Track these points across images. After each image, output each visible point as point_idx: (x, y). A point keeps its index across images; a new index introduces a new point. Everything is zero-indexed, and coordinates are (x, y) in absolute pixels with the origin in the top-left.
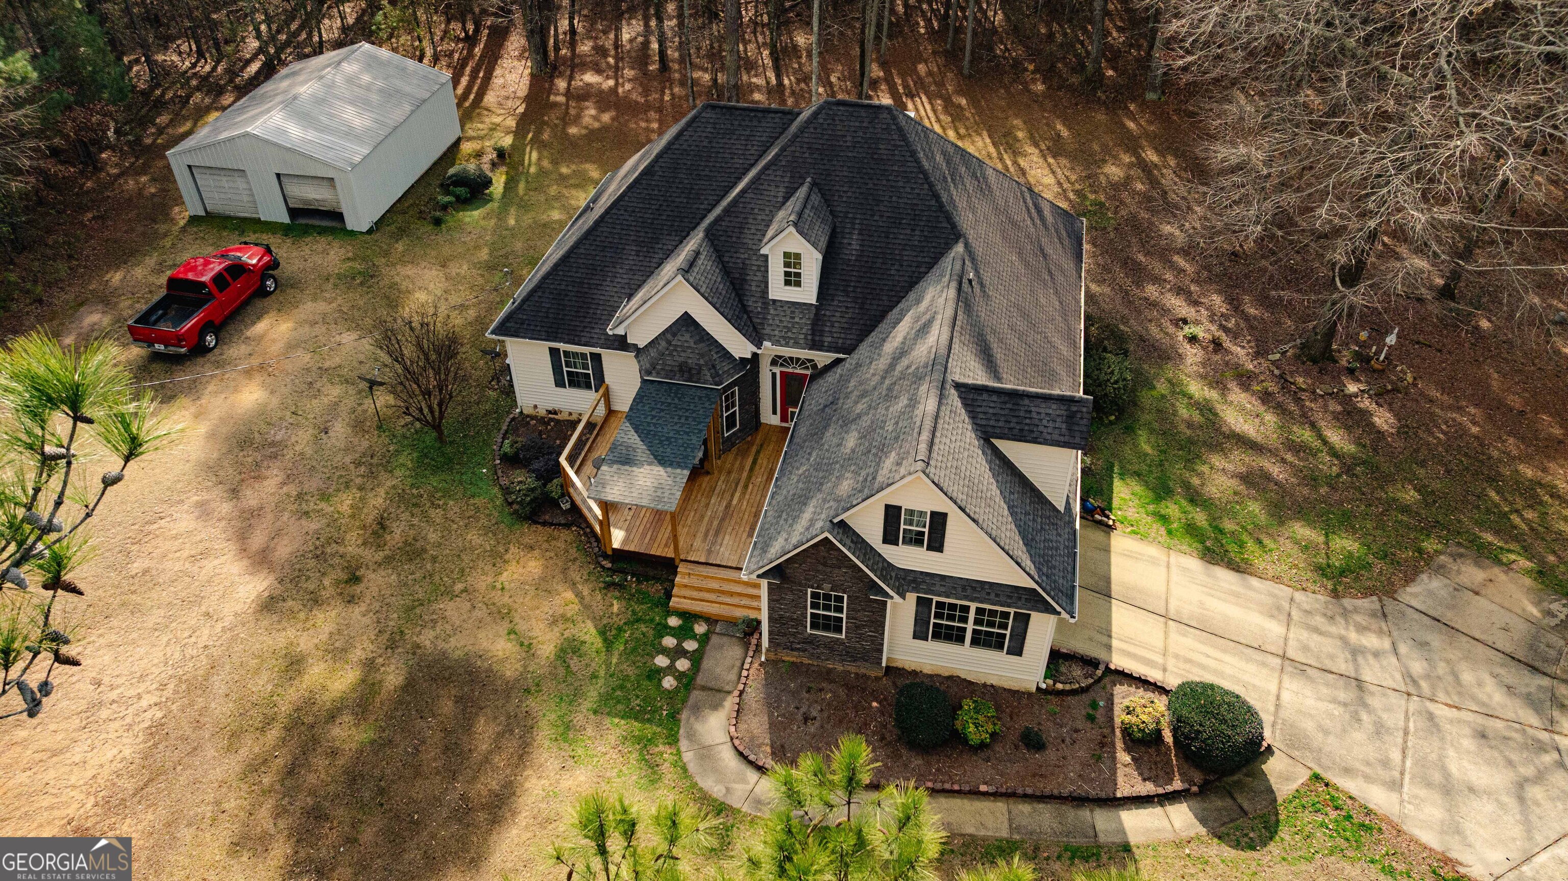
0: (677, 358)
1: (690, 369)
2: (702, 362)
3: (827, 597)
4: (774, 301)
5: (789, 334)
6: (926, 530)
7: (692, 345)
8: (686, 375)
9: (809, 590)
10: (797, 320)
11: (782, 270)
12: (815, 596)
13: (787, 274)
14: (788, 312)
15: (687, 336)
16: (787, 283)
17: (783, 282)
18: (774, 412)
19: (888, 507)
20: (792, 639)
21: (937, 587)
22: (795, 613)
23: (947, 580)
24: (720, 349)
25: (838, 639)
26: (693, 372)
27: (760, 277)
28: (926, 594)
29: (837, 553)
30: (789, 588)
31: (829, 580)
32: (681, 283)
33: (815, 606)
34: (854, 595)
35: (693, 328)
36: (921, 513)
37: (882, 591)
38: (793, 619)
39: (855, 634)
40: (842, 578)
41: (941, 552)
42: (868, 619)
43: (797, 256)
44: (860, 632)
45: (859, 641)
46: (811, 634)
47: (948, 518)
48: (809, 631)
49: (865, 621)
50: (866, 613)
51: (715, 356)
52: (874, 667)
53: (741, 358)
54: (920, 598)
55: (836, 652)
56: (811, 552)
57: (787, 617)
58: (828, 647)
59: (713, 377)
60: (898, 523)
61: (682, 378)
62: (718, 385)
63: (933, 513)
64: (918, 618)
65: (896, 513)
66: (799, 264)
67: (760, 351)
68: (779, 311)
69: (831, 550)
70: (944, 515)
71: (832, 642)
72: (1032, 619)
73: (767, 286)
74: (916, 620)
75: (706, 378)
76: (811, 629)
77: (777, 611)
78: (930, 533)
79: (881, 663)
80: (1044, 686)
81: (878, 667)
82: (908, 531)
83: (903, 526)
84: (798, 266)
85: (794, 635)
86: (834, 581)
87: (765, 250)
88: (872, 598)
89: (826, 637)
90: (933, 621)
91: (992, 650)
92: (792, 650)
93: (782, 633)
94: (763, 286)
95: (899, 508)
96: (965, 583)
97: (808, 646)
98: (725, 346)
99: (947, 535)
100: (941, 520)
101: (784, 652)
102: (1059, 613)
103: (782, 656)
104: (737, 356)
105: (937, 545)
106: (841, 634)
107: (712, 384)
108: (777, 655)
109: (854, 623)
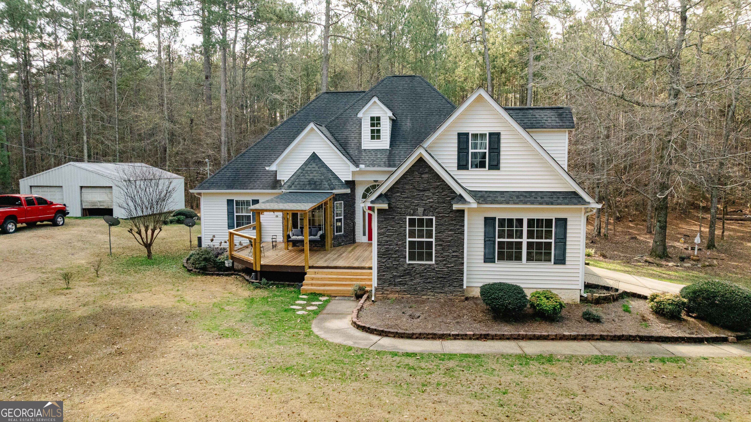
0: (307, 177)
1: (315, 182)
2: (323, 177)
3: (421, 221)
4: (365, 150)
5: (375, 163)
6: (487, 151)
7: (317, 169)
8: (313, 186)
9: (408, 217)
10: (379, 156)
11: (369, 128)
12: (412, 222)
13: (372, 131)
14: (373, 154)
15: (314, 165)
16: (373, 138)
17: (370, 137)
18: (364, 234)
19: (460, 135)
20: (395, 274)
21: (499, 198)
22: (397, 245)
23: (505, 194)
24: (333, 174)
25: (430, 265)
26: (317, 183)
27: (356, 141)
28: (492, 203)
29: (427, 176)
30: (393, 218)
31: (422, 204)
32: (312, 129)
33: (412, 234)
34: (441, 215)
35: (318, 160)
36: (483, 136)
37: (461, 199)
38: (396, 251)
39: (442, 257)
40: (431, 200)
41: (499, 169)
42: (452, 238)
43: (378, 119)
44: (445, 254)
45: (445, 264)
46: (409, 264)
47: (502, 137)
48: (408, 262)
49: (449, 241)
50: (450, 233)
51: (331, 176)
52: (458, 291)
53: (346, 181)
54: (486, 219)
55: (429, 280)
56: (408, 179)
57: (392, 250)
58: (423, 276)
59: (329, 185)
60: (467, 148)
61: (310, 188)
62: (332, 189)
63: (490, 134)
64: (487, 239)
65: (465, 140)
66: (379, 124)
67: (358, 169)
68: (368, 154)
69: (422, 174)
70: (498, 134)
71: (425, 269)
72: (568, 223)
73: (360, 144)
74: (485, 241)
75: (325, 186)
76: (409, 260)
77: (384, 245)
78: (490, 153)
79: (463, 285)
80: (585, 295)
81: (461, 290)
82: (475, 155)
83: (471, 151)
84: (379, 125)
85: (396, 268)
86: (426, 204)
87: (360, 115)
88: (454, 209)
89: (421, 265)
90: (497, 240)
91: (543, 263)
92: (395, 285)
93: (388, 268)
94: (358, 144)
95: (467, 134)
96: (518, 194)
97: (407, 278)
98: (336, 174)
99: (502, 153)
100: (497, 139)
101: (389, 288)
102: (589, 203)
103: (387, 294)
104: (343, 180)
105: (495, 163)
106: (431, 260)
107: (328, 190)
108: (383, 293)
109: (439, 245)
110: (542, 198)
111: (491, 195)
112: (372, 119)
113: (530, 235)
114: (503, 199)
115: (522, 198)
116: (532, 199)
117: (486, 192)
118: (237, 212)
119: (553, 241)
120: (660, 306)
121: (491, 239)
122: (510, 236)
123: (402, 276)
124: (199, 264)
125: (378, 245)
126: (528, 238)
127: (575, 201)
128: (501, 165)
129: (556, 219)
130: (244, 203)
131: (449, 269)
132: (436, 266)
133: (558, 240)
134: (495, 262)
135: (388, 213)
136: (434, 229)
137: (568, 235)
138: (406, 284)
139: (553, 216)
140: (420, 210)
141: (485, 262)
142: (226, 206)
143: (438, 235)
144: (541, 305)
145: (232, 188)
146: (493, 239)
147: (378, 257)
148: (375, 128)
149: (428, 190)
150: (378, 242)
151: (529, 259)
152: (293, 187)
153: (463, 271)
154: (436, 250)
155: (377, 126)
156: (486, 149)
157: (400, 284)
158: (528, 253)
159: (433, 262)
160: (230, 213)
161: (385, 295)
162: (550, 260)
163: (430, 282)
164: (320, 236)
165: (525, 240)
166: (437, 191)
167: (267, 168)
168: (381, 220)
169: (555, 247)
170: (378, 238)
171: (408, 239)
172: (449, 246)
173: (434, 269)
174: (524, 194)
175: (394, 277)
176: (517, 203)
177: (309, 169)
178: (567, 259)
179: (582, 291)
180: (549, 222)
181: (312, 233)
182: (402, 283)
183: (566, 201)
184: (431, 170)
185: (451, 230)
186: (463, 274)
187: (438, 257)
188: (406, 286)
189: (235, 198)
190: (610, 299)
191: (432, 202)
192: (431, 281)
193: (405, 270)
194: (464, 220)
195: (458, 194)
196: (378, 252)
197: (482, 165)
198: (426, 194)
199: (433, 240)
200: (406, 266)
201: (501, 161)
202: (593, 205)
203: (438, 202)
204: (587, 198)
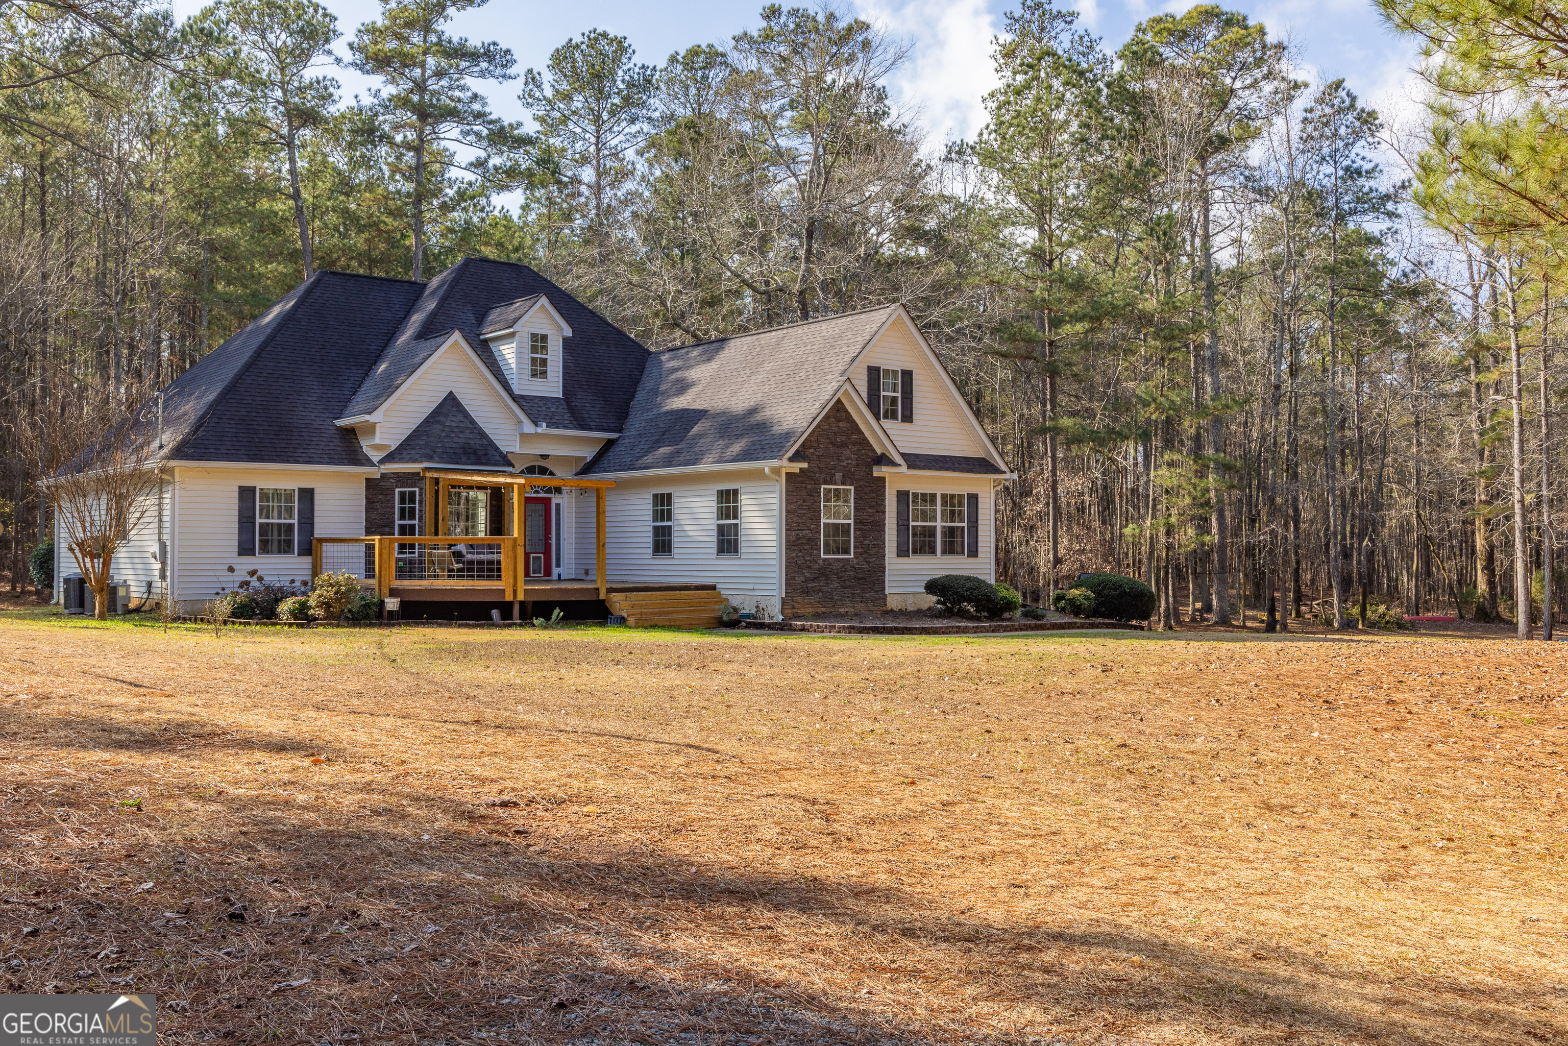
3: (837, 495)
4: (522, 396)
6: (899, 395)
9: (822, 487)
10: (553, 410)
11: (529, 355)
12: (827, 495)
13: (533, 361)
14: (541, 405)
16: (534, 373)
17: (529, 372)
19: (870, 369)
20: (807, 575)
21: (918, 463)
22: (810, 529)
23: (920, 457)
25: (848, 560)
26: (480, 452)
28: (915, 469)
29: (844, 424)
30: (806, 487)
31: (839, 467)
32: (454, 345)
33: (827, 513)
34: (860, 484)
35: (459, 407)
36: (894, 373)
37: (884, 460)
38: (808, 540)
39: (862, 548)
41: (912, 422)
42: (872, 519)
43: (544, 338)
44: (865, 543)
45: (865, 558)
46: (825, 560)
47: (914, 377)
48: (822, 556)
49: (870, 524)
50: (870, 511)
52: (880, 599)
54: (898, 493)
55: (848, 583)
57: (803, 537)
58: (840, 577)
60: (879, 390)
63: (903, 372)
64: (900, 523)
65: (876, 376)
66: (546, 348)
67: (540, 430)
69: (839, 421)
70: (910, 374)
71: (843, 567)
72: (980, 501)
74: (899, 526)
76: (824, 553)
77: (795, 530)
78: (902, 398)
79: (884, 588)
81: (882, 596)
82: (886, 400)
83: (882, 393)
85: (810, 567)
86: (844, 467)
88: (875, 475)
89: (838, 560)
90: (911, 524)
92: (808, 593)
93: (799, 566)
95: (878, 369)
96: (933, 458)
98: (492, 437)
99: (915, 400)
100: (909, 380)
101: (800, 599)
102: (1005, 472)
103: (798, 609)
105: (908, 413)
106: (849, 552)
108: (794, 608)
109: (860, 530)
110: (959, 464)
112: (534, 336)
113: (944, 516)
114: (923, 464)
115: (940, 464)
118: (262, 517)
119: (965, 524)
121: (905, 523)
122: (923, 518)
123: (816, 578)
125: (786, 530)
126: (942, 521)
127: (990, 469)
128: (915, 416)
129: (968, 494)
130: (279, 495)
131: (870, 565)
132: (855, 561)
133: (970, 524)
134: (908, 556)
135: (799, 479)
136: (852, 504)
137: (979, 517)
138: (820, 590)
139: (966, 490)
140: (838, 476)
141: (897, 554)
142: (236, 501)
143: (857, 514)
146: (907, 523)
147: (787, 549)
148: (539, 356)
149: (847, 446)
150: (787, 524)
151: (944, 551)
153: (884, 568)
154: (854, 537)
155: (542, 353)
156: (898, 392)
157: (814, 591)
158: (942, 542)
159: (852, 556)
160: (246, 520)
161: (796, 611)
162: (963, 554)
163: (849, 587)
165: (939, 524)
166: (855, 448)
168: (790, 489)
169: (968, 533)
170: (786, 519)
171: (822, 521)
172: (869, 530)
173: (853, 567)
174: (939, 459)
175: (807, 580)
178: (979, 550)
180: (961, 499)
182: (816, 589)
185: (871, 507)
186: (884, 572)
187: (858, 548)
188: (820, 594)
189: (261, 484)
191: (851, 464)
192: (851, 584)
193: (819, 569)
194: (885, 492)
195: (879, 451)
196: (787, 541)
197: (893, 415)
198: (844, 452)
199: (851, 521)
200: (821, 563)
201: (915, 411)
202: (1007, 476)
203: (858, 465)
204: (1003, 467)
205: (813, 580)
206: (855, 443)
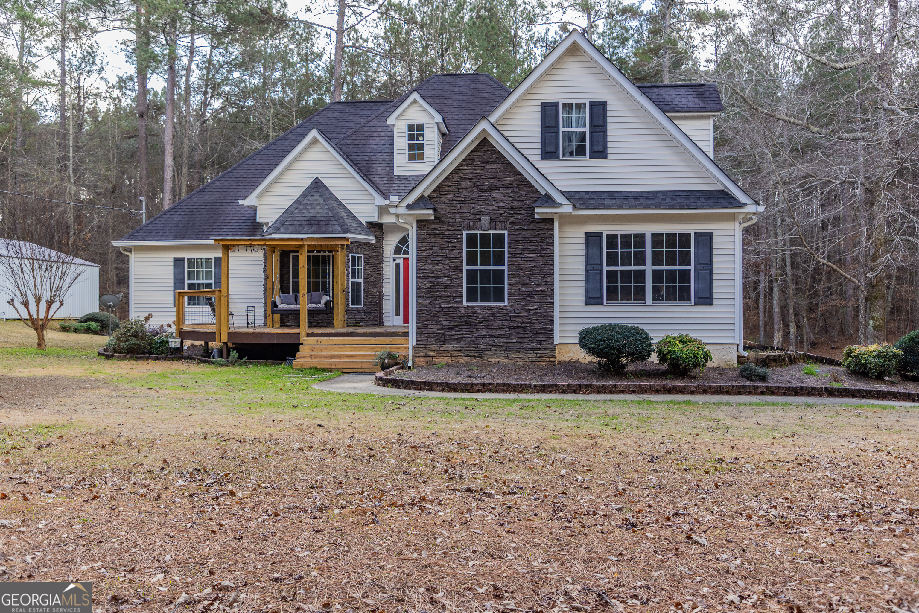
0: (307, 214)
1: (319, 222)
2: (331, 215)
3: (485, 238)
4: (399, 177)
6: (587, 129)
7: (322, 202)
8: (314, 227)
9: (465, 233)
11: (406, 142)
12: (472, 240)
13: (411, 147)
15: (317, 196)
16: (412, 157)
17: (407, 156)
18: (397, 313)
19: (545, 106)
20: (445, 323)
21: (607, 201)
22: (448, 276)
23: (616, 195)
24: (347, 211)
25: (501, 308)
26: (322, 223)
27: (384, 164)
28: (595, 208)
29: (494, 166)
30: (442, 234)
31: (487, 211)
32: (315, 141)
33: (471, 260)
34: (516, 227)
35: (323, 189)
36: (580, 106)
37: (548, 200)
38: (446, 287)
39: (519, 295)
40: (501, 205)
41: (606, 157)
42: (534, 264)
43: (420, 127)
44: (524, 289)
45: (524, 306)
46: (468, 307)
47: (609, 108)
48: (465, 303)
49: (531, 269)
50: (531, 255)
51: (343, 213)
52: (545, 349)
53: (368, 223)
54: (588, 235)
55: (499, 332)
56: (465, 172)
57: (439, 284)
58: (489, 325)
59: (341, 226)
60: (557, 126)
61: (310, 231)
62: (346, 232)
63: (592, 104)
64: (589, 267)
65: (553, 112)
66: (422, 135)
67: (387, 202)
68: (404, 181)
69: (487, 164)
70: (603, 105)
71: (493, 315)
72: (715, 239)
73: (392, 168)
74: (587, 270)
75: (334, 227)
76: (468, 300)
77: (428, 277)
78: (591, 132)
79: (552, 338)
80: (745, 354)
81: (548, 346)
82: (568, 136)
83: (562, 130)
84: (421, 138)
85: (447, 315)
86: (493, 210)
87: (391, 121)
88: (537, 217)
89: (485, 307)
90: (606, 268)
91: (678, 303)
92: (445, 341)
93: (434, 314)
94: (388, 168)
95: (556, 105)
96: (636, 194)
97: (465, 330)
98: (352, 211)
99: (609, 132)
100: (602, 112)
101: (434, 347)
102: (745, 205)
103: (433, 357)
104: (364, 220)
105: (600, 148)
106: (503, 300)
107: (339, 233)
108: (426, 355)
109: (515, 276)
110: (672, 199)
111: (594, 196)
112: (411, 127)
113: (657, 259)
114: (614, 202)
115: (642, 200)
116: (658, 201)
117: (587, 193)
118: (189, 279)
119: (692, 268)
120: (861, 361)
121: (596, 267)
122: (626, 261)
123: (457, 326)
124: (125, 341)
125: (418, 277)
126: (653, 264)
127: (724, 202)
128: (609, 151)
129: (695, 233)
130: (202, 263)
131: (531, 313)
132: (509, 309)
133: (699, 267)
134: (602, 304)
135: (433, 226)
136: (506, 249)
137: (715, 259)
138: (462, 339)
139: (690, 228)
140: (485, 221)
141: (587, 304)
142: (172, 268)
143: (513, 259)
144: (674, 352)
145: (183, 238)
146: (598, 267)
147: (418, 297)
148: (416, 142)
149: (497, 189)
150: (418, 272)
151: (657, 297)
152: (282, 230)
153: (552, 316)
154: (509, 284)
155: (418, 139)
156: (585, 127)
157: (454, 340)
158: (654, 288)
159: (506, 303)
160: (178, 281)
161: (430, 359)
162: (689, 299)
163: (501, 335)
164: (326, 304)
165: (648, 268)
166: (510, 191)
167: (241, 202)
168: (423, 236)
169: (697, 277)
170: (418, 267)
171: (465, 268)
172: (529, 276)
173: (507, 314)
174: (646, 195)
175: (444, 328)
176: (635, 208)
177: (309, 203)
178: (715, 296)
179: (741, 348)
180: (685, 238)
181: (313, 300)
182: (456, 337)
183: (710, 203)
184: (500, 158)
185: (533, 251)
186: (553, 321)
187: (513, 295)
188: (463, 343)
189: (187, 255)
190: (784, 360)
191: (503, 207)
192: (503, 333)
193: (460, 317)
194: (552, 235)
195: (544, 194)
196: (418, 289)
197: (580, 151)
198: (494, 196)
199: (505, 268)
200: (462, 310)
201: (609, 145)
202: (751, 208)
203: (512, 207)
204: (742, 197)
205: (452, 328)
206: (510, 184)
